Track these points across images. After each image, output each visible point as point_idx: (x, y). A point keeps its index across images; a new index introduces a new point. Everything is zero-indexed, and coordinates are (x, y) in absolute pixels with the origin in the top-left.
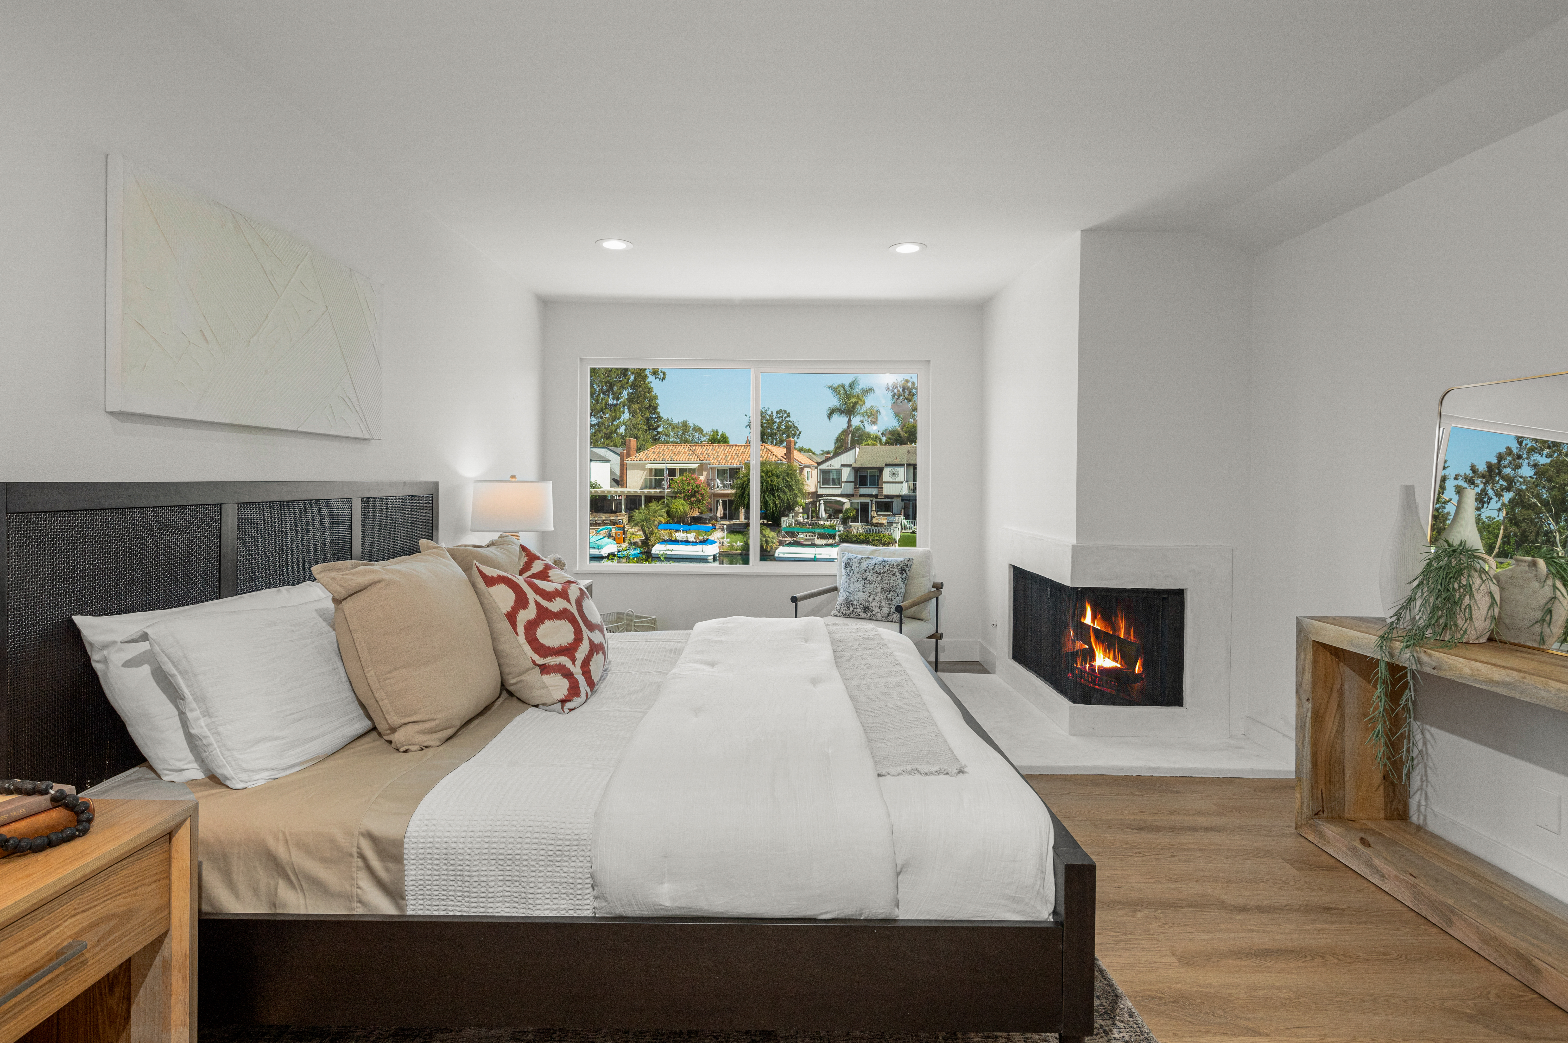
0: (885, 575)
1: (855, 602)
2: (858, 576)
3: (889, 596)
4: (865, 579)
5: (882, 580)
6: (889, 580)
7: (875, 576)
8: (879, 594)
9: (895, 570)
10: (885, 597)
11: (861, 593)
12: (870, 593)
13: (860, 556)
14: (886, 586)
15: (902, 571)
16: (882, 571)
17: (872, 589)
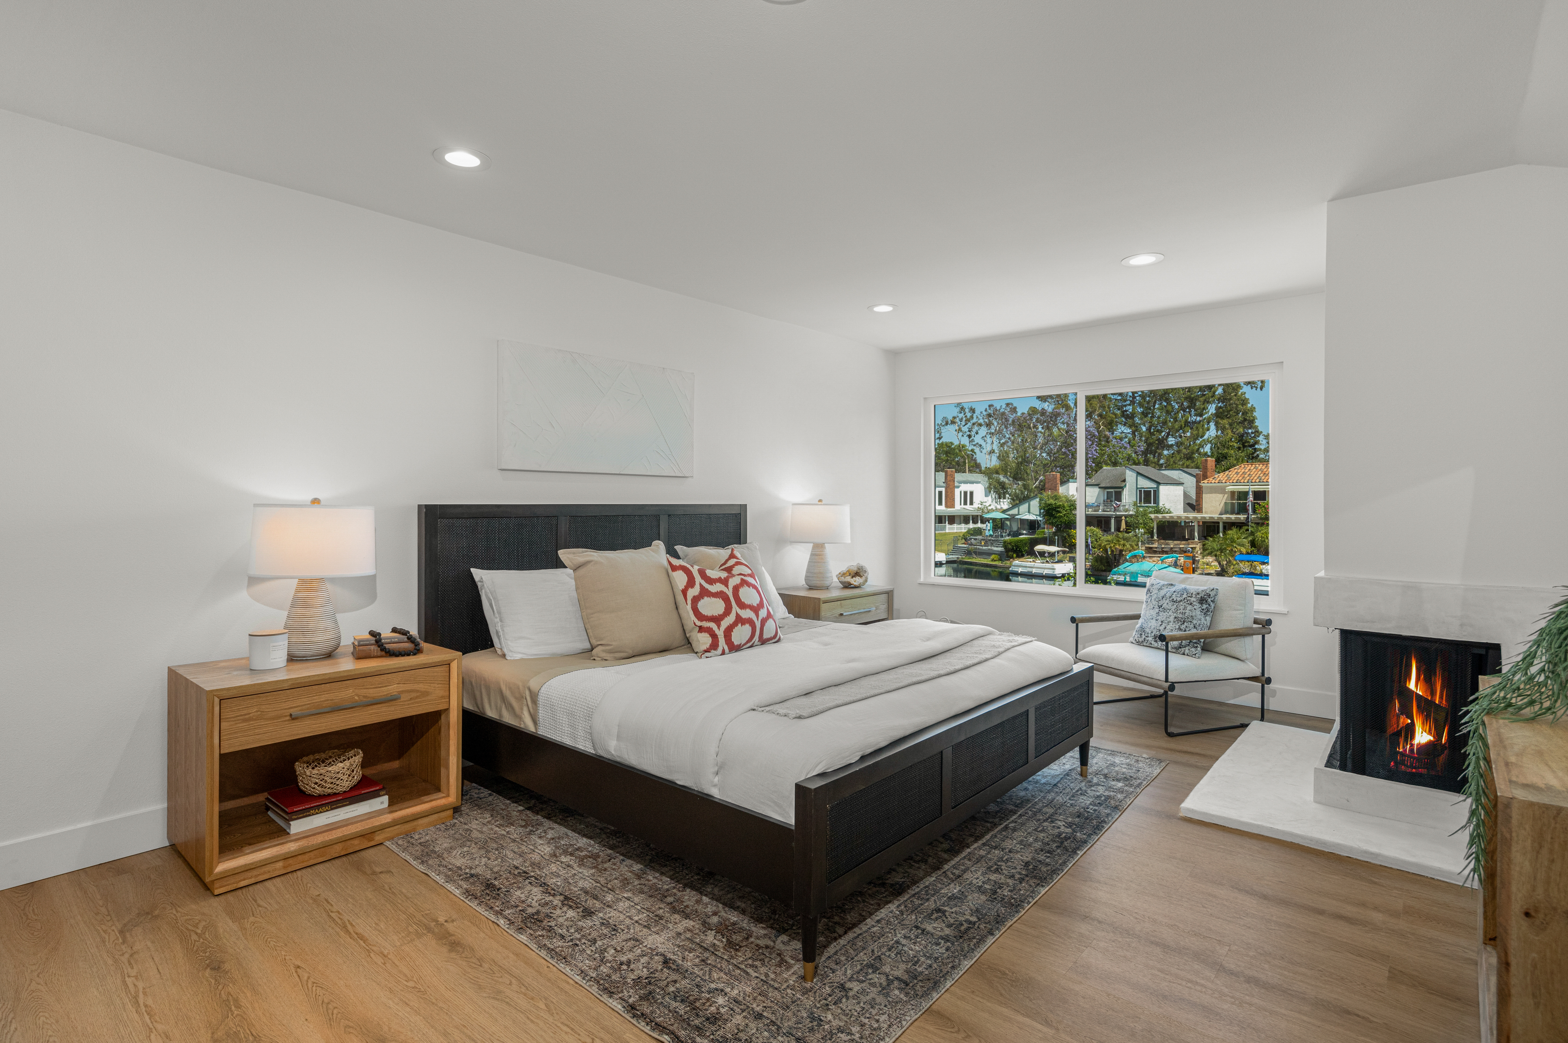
0: (1181, 603)
1: (1147, 630)
2: (1154, 603)
3: (1183, 627)
4: (1160, 607)
5: (1177, 609)
6: (1184, 609)
7: (1170, 604)
8: (1171, 624)
9: (1192, 599)
10: (1177, 627)
11: (1154, 621)
12: (1162, 622)
13: (1162, 582)
14: (1180, 616)
15: (1202, 601)
16: (1179, 599)
17: (1165, 617)
